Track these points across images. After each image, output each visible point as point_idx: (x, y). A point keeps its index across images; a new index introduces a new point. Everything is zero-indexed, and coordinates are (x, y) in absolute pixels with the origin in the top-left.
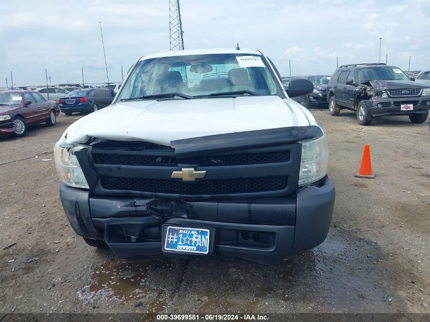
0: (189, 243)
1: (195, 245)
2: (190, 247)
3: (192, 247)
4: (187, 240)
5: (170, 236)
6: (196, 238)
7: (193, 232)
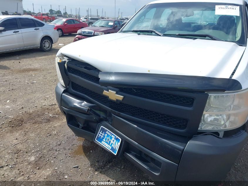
0: (108, 142)
1: (111, 146)
2: (108, 145)
3: (109, 146)
4: (108, 140)
5: (101, 133)
6: (113, 141)
7: (113, 136)
